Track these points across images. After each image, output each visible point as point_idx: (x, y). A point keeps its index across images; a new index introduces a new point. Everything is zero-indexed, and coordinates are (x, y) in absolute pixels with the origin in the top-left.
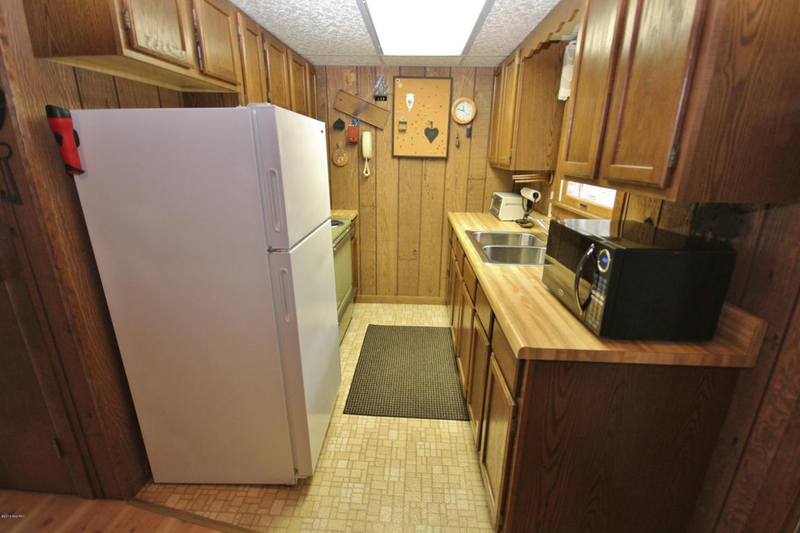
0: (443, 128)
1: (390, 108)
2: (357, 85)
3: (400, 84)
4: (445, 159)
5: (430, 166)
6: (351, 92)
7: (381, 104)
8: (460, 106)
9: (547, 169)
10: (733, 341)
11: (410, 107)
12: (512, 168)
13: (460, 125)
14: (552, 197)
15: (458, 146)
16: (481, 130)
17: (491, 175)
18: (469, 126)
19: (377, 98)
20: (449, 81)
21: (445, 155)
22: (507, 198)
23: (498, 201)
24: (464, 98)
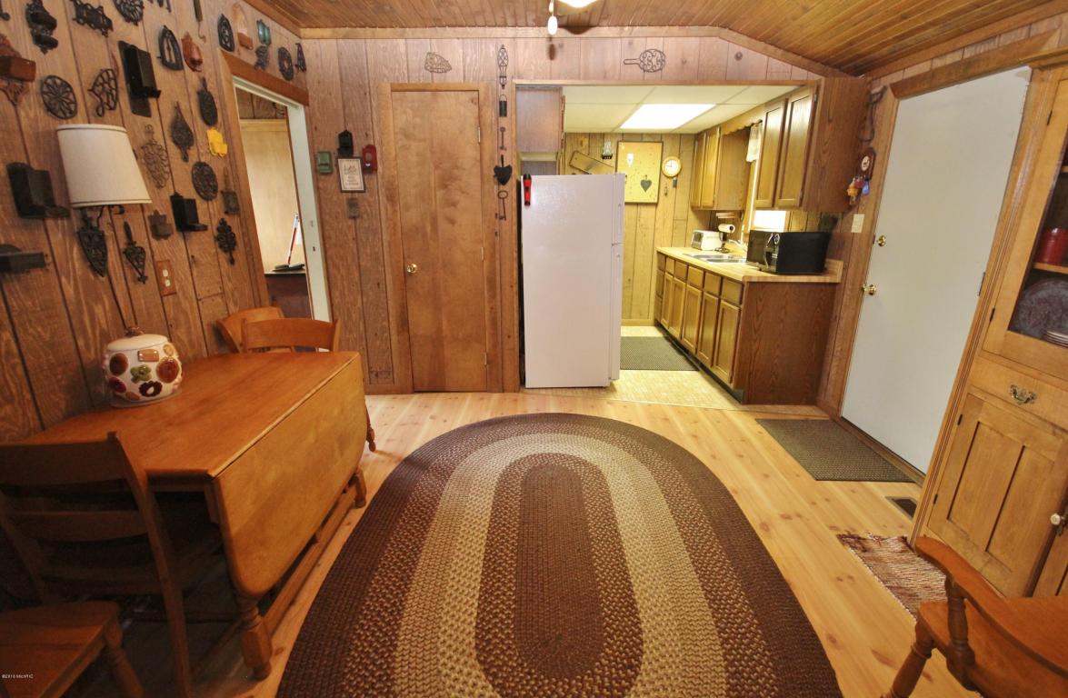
0: (655, 180)
1: (614, 164)
2: (589, 146)
3: (623, 146)
4: (656, 205)
5: (644, 210)
6: (584, 152)
7: (607, 161)
8: (669, 163)
9: (739, 208)
10: (832, 274)
11: (630, 164)
12: (715, 209)
13: (668, 177)
14: (743, 229)
15: (666, 194)
16: (684, 182)
17: (692, 217)
18: (675, 179)
19: (604, 157)
20: (661, 144)
21: (656, 201)
22: (707, 235)
23: (699, 237)
24: (672, 157)
